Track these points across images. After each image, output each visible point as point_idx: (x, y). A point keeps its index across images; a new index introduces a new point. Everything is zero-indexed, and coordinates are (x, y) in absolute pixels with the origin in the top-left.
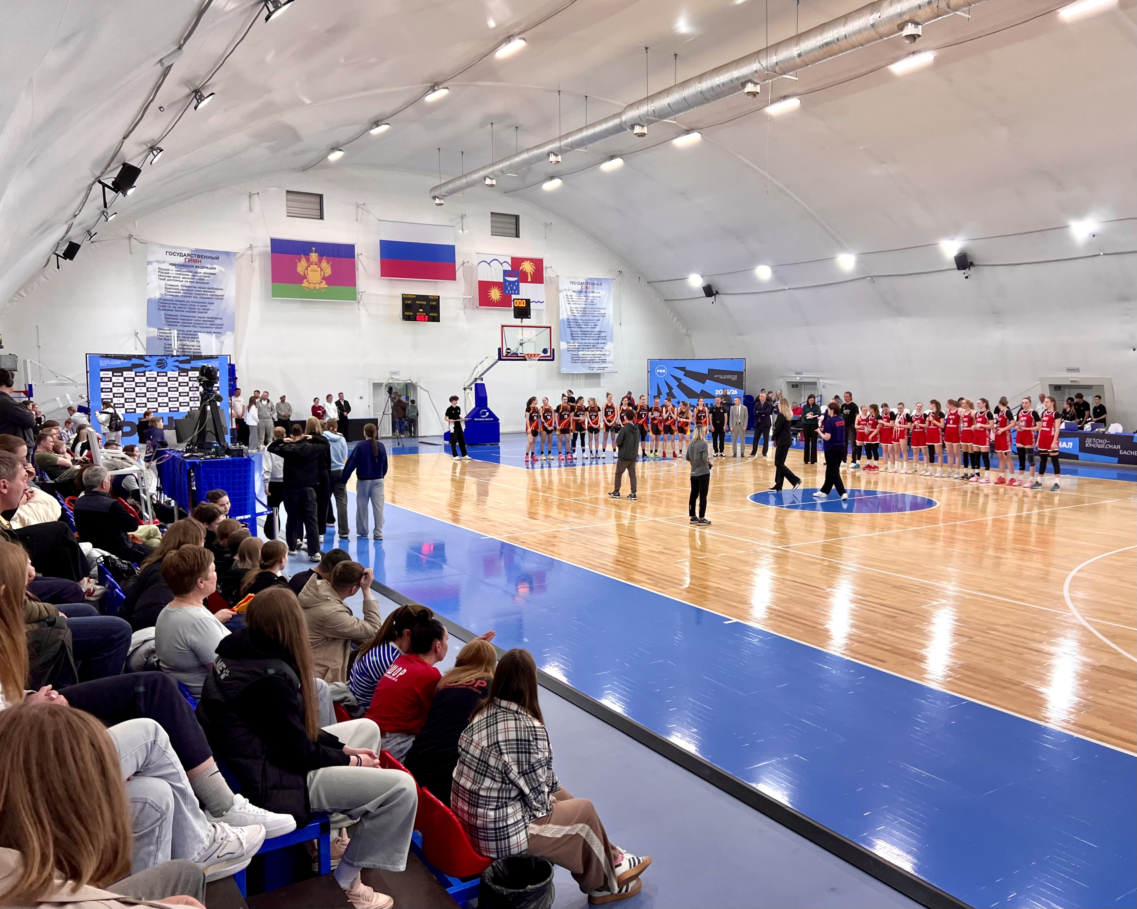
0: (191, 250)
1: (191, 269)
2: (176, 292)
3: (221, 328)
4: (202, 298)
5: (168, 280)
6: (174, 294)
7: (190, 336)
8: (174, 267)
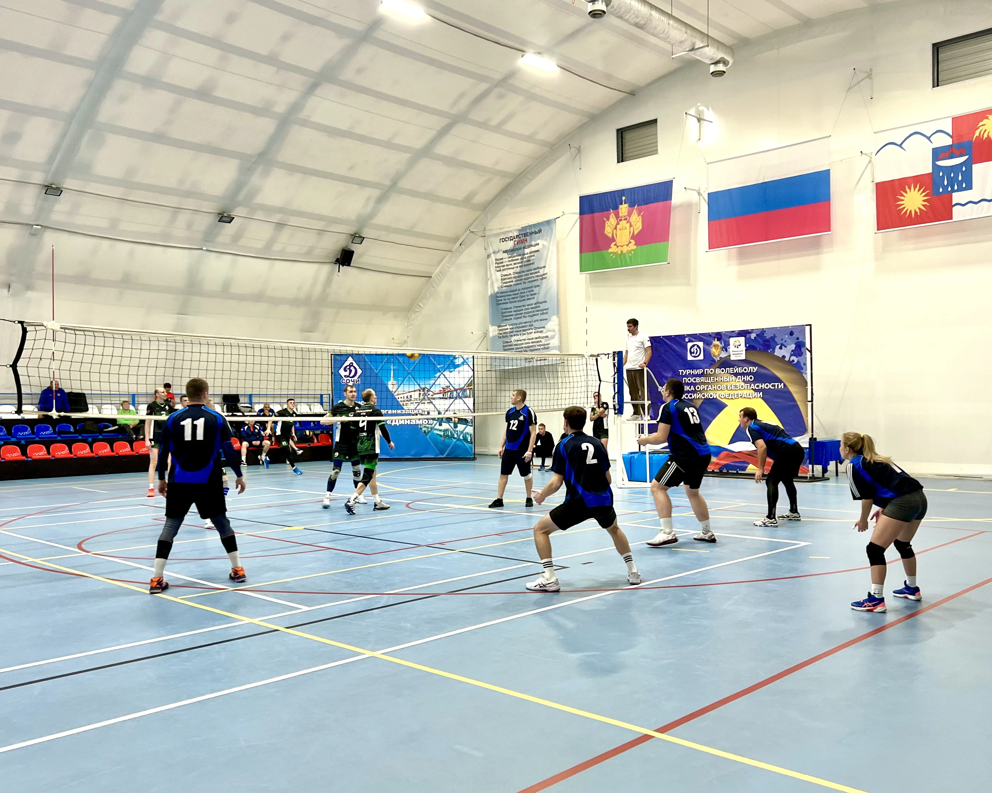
0: (519, 230)
1: (520, 252)
2: (510, 282)
3: (547, 313)
4: (530, 282)
5: (503, 270)
6: (508, 284)
7: (522, 329)
8: (506, 254)
